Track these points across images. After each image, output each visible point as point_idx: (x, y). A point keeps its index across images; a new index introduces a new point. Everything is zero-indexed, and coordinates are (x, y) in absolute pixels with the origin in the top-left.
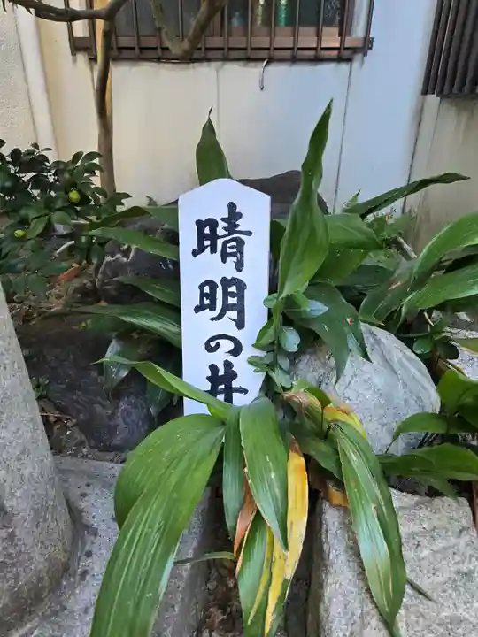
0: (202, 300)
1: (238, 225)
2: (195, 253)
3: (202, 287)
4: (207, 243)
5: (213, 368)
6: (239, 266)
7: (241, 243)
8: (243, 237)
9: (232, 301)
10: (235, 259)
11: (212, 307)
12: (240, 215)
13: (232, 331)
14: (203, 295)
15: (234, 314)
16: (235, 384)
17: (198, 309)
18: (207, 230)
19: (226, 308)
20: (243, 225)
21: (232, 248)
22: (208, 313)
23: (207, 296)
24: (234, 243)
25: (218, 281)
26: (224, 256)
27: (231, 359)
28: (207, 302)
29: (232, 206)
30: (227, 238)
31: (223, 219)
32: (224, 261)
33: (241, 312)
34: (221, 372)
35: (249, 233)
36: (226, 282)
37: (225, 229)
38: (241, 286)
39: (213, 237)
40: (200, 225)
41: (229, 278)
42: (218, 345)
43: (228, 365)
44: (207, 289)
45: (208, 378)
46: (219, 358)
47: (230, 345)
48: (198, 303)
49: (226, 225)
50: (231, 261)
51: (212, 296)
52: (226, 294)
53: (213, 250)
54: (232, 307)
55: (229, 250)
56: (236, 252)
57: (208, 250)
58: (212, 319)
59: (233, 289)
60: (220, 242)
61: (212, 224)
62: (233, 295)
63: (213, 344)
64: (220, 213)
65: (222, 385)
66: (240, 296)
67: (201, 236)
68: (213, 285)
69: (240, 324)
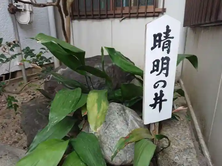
1: (169, 35)
2: (152, 49)
3: (154, 63)
4: (157, 44)
5: (156, 94)
6: (168, 52)
7: (169, 42)
8: (170, 39)
9: (165, 66)
10: (167, 49)
11: (157, 70)
12: (170, 31)
13: (164, 78)
14: (154, 66)
15: (165, 71)
16: (163, 98)
17: (152, 72)
18: (158, 38)
19: (163, 69)
20: (171, 34)
21: (166, 44)
22: (156, 73)
25: (160, 59)
26: (163, 48)
27: (163, 89)
28: (155, 68)
29: (168, 27)
30: (165, 41)
31: (164, 33)
32: (163, 50)
33: (167, 69)
34: (159, 95)
35: (173, 38)
36: (163, 59)
37: (164, 37)
38: (168, 59)
39: (160, 41)
40: (155, 36)
41: (164, 57)
42: (158, 85)
43: (161, 91)
44: (156, 63)
45: (154, 99)
46: (158, 91)
47: (162, 84)
48: (152, 69)
49: (165, 35)
51: (157, 66)
52: (163, 64)
55: (165, 46)
56: (167, 47)
57: (158, 46)
58: (157, 75)
59: (165, 61)
60: (162, 43)
61: (160, 35)
62: (165, 64)
63: (156, 85)
64: (163, 30)
65: (159, 100)
66: (168, 64)
67: (155, 41)
68: (158, 61)
69: (167, 75)
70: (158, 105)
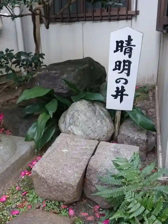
1: (131, 43)
2: (115, 52)
3: (116, 63)
4: (119, 48)
5: (118, 88)
6: (130, 56)
7: (131, 49)
8: (132, 47)
9: (126, 67)
10: (129, 54)
11: (119, 69)
12: (132, 40)
13: (125, 77)
14: (116, 65)
15: (126, 72)
16: (124, 93)
17: (114, 70)
18: (120, 44)
19: (124, 69)
20: (133, 43)
21: (128, 50)
22: (117, 71)
24: (129, 49)
25: (122, 61)
26: (125, 53)
27: (124, 85)
28: (117, 67)
29: (129, 37)
30: (127, 47)
31: (126, 41)
32: (125, 55)
33: (129, 70)
34: (120, 89)
35: (135, 46)
36: (124, 61)
37: (126, 44)
38: (130, 63)
39: (122, 47)
40: (118, 42)
41: (126, 60)
42: (120, 81)
43: (123, 87)
44: (118, 63)
45: (116, 91)
46: (120, 85)
47: (124, 81)
48: (114, 68)
50: (127, 55)
51: (119, 66)
52: (124, 65)
54: (126, 69)
55: (127, 51)
56: (129, 52)
57: (120, 50)
58: (119, 73)
59: (127, 64)
60: (124, 48)
61: (122, 42)
62: (127, 65)
63: (118, 81)
64: (125, 39)
65: (120, 93)
66: (129, 66)
67: (117, 46)
68: (120, 62)
69: (128, 74)
70: (119, 97)
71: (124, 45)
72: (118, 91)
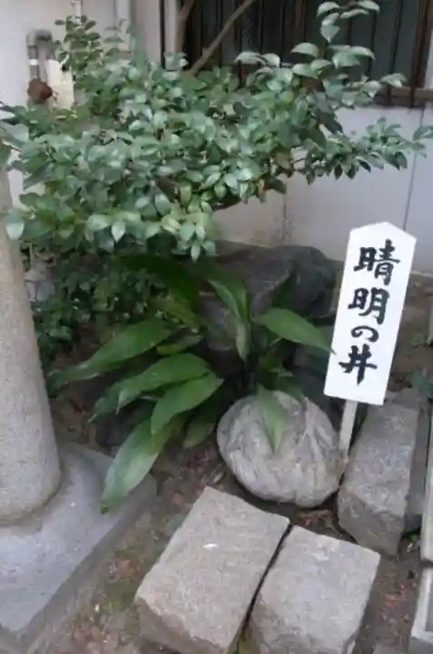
0: (355, 301)
1: (391, 255)
2: (356, 269)
3: (357, 292)
4: (366, 263)
5: (355, 348)
6: (387, 282)
7: (390, 268)
8: (392, 263)
9: (377, 304)
10: (384, 277)
11: (362, 306)
12: (392, 249)
13: (374, 324)
14: (356, 297)
15: (377, 313)
16: (369, 361)
17: (351, 307)
18: (368, 255)
19: (372, 308)
20: (394, 255)
21: (383, 269)
22: (357, 310)
23: (360, 298)
24: (386, 266)
25: (369, 290)
26: (377, 274)
28: (358, 302)
29: (388, 242)
30: (382, 262)
31: (381, 250)
32: (376, 276)
33: (382, 310)
34: (360, 351)
35: (398, 261)
36: (375, 291)
37: (381, 256)
38: (386, 295)
39: (372, 260)
40: (363, 251)
41: (378, 288)
42: (361, 333)
43: (366, 347)
44: (360, 294)
45: (350, 355)
46: (360, 342)
47: (370, 334)
48: (351, 302)
49: (382, 253)
50: (381, 278)
51: (363, 299)
52: (374, 299)
53: (370, 269)
54: (376, 308)
55: (381, 270)
56: (386, 272)
57: (366, 267)
58: (360, 315)
59: (379, 296)
60: (375, 264)
61: (373, 251)
62: (378, 300)
63: (357, 332)
64: (379, 245)
65: (359, 360)
66: (384, 301)
67: (363, 259)
68: (365, 292)
69: (380, 320)
70: (356, 370)
71: (377, 257)
72: (354, 354)
